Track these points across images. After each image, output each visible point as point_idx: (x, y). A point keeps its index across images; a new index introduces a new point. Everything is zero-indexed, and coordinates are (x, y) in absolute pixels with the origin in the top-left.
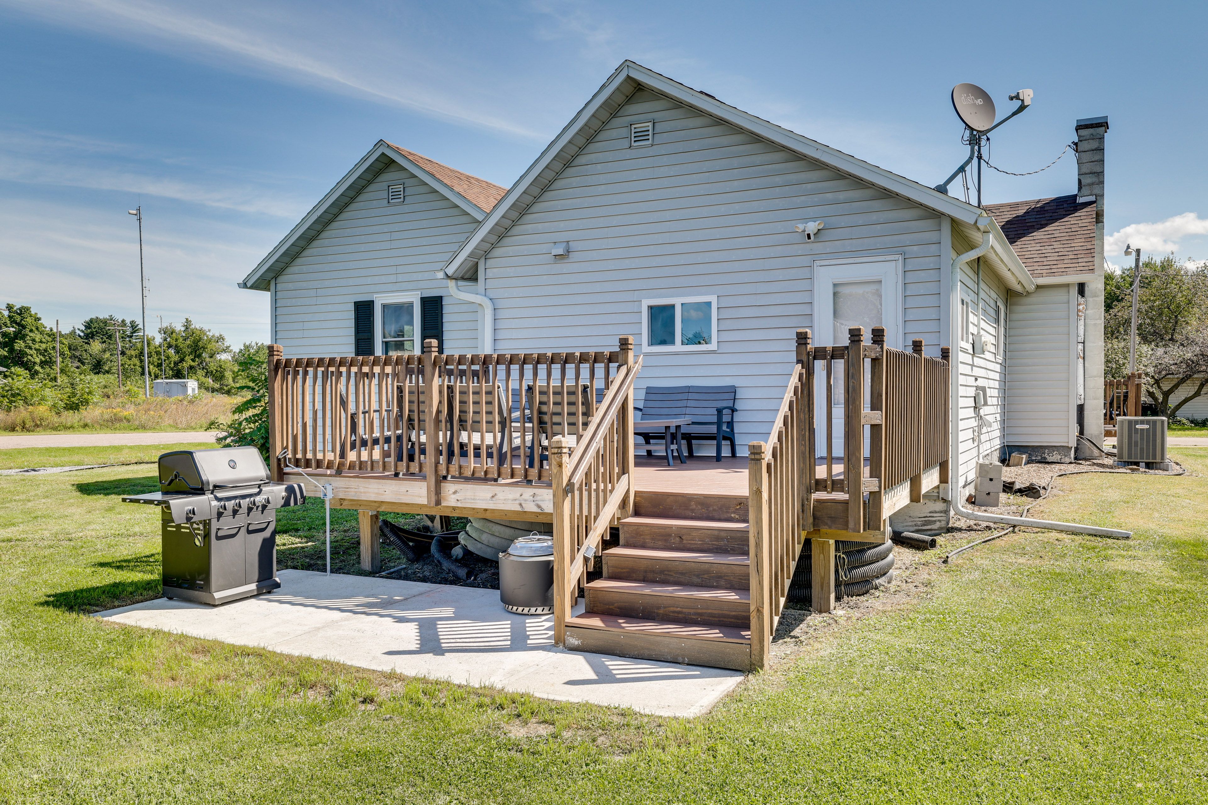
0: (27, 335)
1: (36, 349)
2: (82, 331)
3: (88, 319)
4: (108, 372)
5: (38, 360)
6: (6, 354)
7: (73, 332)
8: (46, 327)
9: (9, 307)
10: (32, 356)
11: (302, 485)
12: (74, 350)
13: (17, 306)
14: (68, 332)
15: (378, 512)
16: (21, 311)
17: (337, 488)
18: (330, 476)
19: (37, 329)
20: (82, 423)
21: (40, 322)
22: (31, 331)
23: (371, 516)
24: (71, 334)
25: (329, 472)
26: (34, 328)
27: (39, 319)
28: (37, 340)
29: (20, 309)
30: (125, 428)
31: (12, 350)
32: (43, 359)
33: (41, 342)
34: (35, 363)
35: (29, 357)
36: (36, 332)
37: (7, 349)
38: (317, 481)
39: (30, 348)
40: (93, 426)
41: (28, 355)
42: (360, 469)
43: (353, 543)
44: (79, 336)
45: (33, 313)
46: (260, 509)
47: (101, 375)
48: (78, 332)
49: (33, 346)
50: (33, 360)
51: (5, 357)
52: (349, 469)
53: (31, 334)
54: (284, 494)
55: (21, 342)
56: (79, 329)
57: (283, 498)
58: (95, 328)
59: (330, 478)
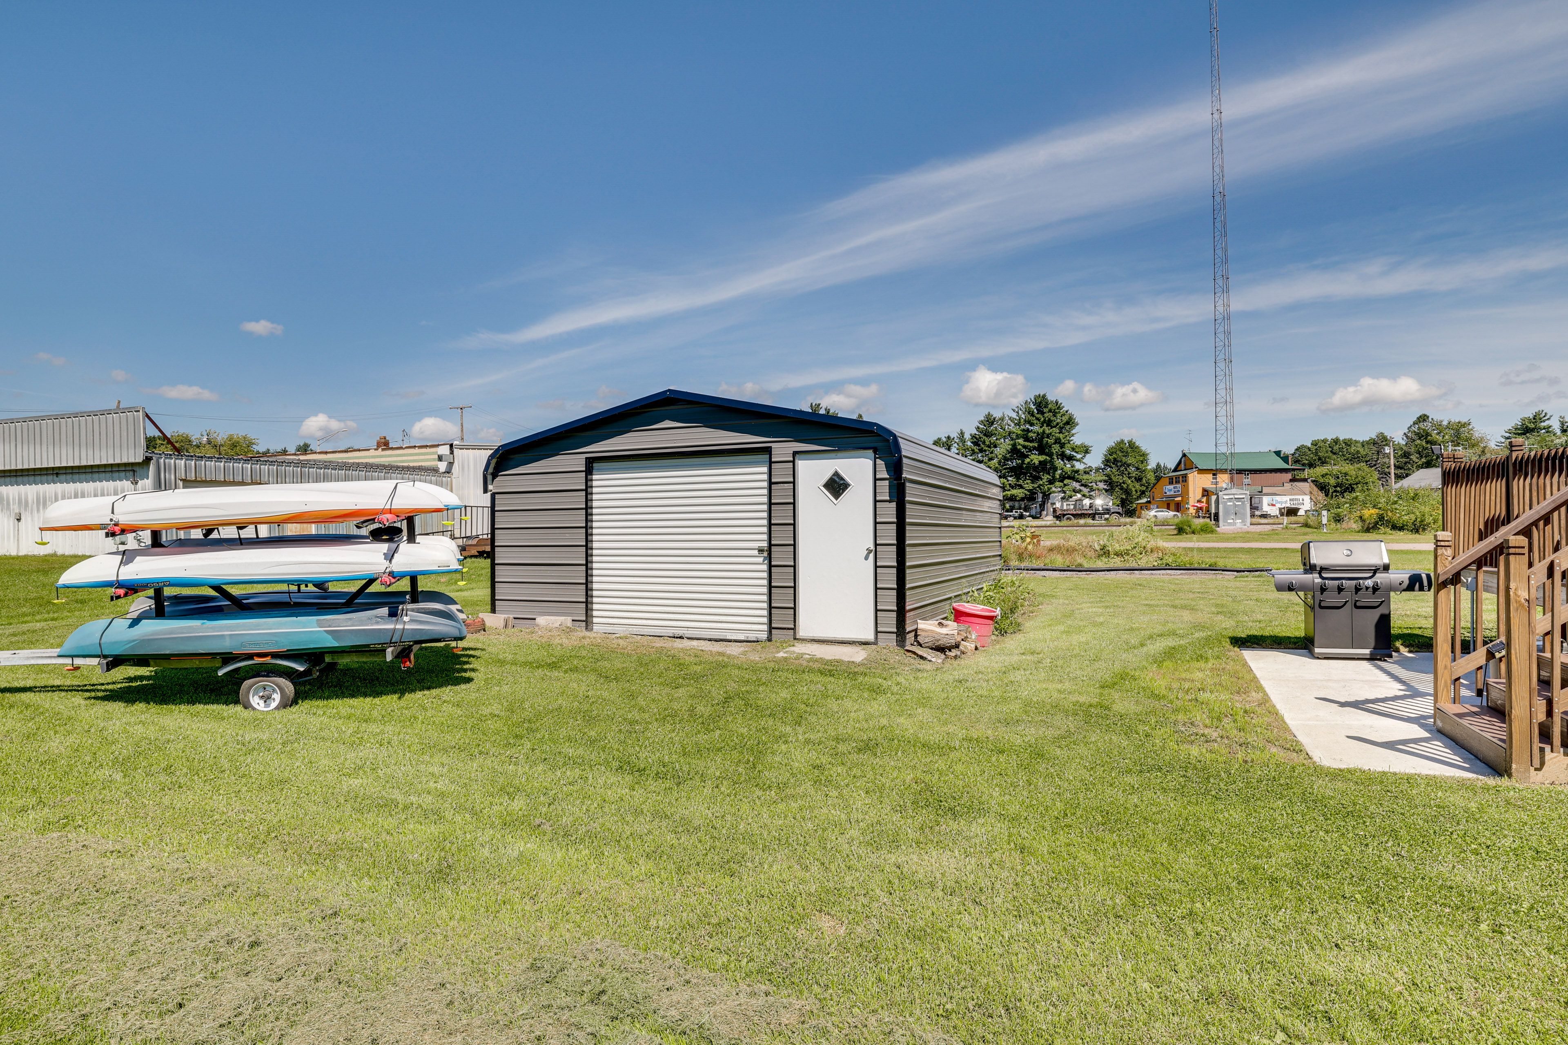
46: (1371, 590)
57: (1401, 584)
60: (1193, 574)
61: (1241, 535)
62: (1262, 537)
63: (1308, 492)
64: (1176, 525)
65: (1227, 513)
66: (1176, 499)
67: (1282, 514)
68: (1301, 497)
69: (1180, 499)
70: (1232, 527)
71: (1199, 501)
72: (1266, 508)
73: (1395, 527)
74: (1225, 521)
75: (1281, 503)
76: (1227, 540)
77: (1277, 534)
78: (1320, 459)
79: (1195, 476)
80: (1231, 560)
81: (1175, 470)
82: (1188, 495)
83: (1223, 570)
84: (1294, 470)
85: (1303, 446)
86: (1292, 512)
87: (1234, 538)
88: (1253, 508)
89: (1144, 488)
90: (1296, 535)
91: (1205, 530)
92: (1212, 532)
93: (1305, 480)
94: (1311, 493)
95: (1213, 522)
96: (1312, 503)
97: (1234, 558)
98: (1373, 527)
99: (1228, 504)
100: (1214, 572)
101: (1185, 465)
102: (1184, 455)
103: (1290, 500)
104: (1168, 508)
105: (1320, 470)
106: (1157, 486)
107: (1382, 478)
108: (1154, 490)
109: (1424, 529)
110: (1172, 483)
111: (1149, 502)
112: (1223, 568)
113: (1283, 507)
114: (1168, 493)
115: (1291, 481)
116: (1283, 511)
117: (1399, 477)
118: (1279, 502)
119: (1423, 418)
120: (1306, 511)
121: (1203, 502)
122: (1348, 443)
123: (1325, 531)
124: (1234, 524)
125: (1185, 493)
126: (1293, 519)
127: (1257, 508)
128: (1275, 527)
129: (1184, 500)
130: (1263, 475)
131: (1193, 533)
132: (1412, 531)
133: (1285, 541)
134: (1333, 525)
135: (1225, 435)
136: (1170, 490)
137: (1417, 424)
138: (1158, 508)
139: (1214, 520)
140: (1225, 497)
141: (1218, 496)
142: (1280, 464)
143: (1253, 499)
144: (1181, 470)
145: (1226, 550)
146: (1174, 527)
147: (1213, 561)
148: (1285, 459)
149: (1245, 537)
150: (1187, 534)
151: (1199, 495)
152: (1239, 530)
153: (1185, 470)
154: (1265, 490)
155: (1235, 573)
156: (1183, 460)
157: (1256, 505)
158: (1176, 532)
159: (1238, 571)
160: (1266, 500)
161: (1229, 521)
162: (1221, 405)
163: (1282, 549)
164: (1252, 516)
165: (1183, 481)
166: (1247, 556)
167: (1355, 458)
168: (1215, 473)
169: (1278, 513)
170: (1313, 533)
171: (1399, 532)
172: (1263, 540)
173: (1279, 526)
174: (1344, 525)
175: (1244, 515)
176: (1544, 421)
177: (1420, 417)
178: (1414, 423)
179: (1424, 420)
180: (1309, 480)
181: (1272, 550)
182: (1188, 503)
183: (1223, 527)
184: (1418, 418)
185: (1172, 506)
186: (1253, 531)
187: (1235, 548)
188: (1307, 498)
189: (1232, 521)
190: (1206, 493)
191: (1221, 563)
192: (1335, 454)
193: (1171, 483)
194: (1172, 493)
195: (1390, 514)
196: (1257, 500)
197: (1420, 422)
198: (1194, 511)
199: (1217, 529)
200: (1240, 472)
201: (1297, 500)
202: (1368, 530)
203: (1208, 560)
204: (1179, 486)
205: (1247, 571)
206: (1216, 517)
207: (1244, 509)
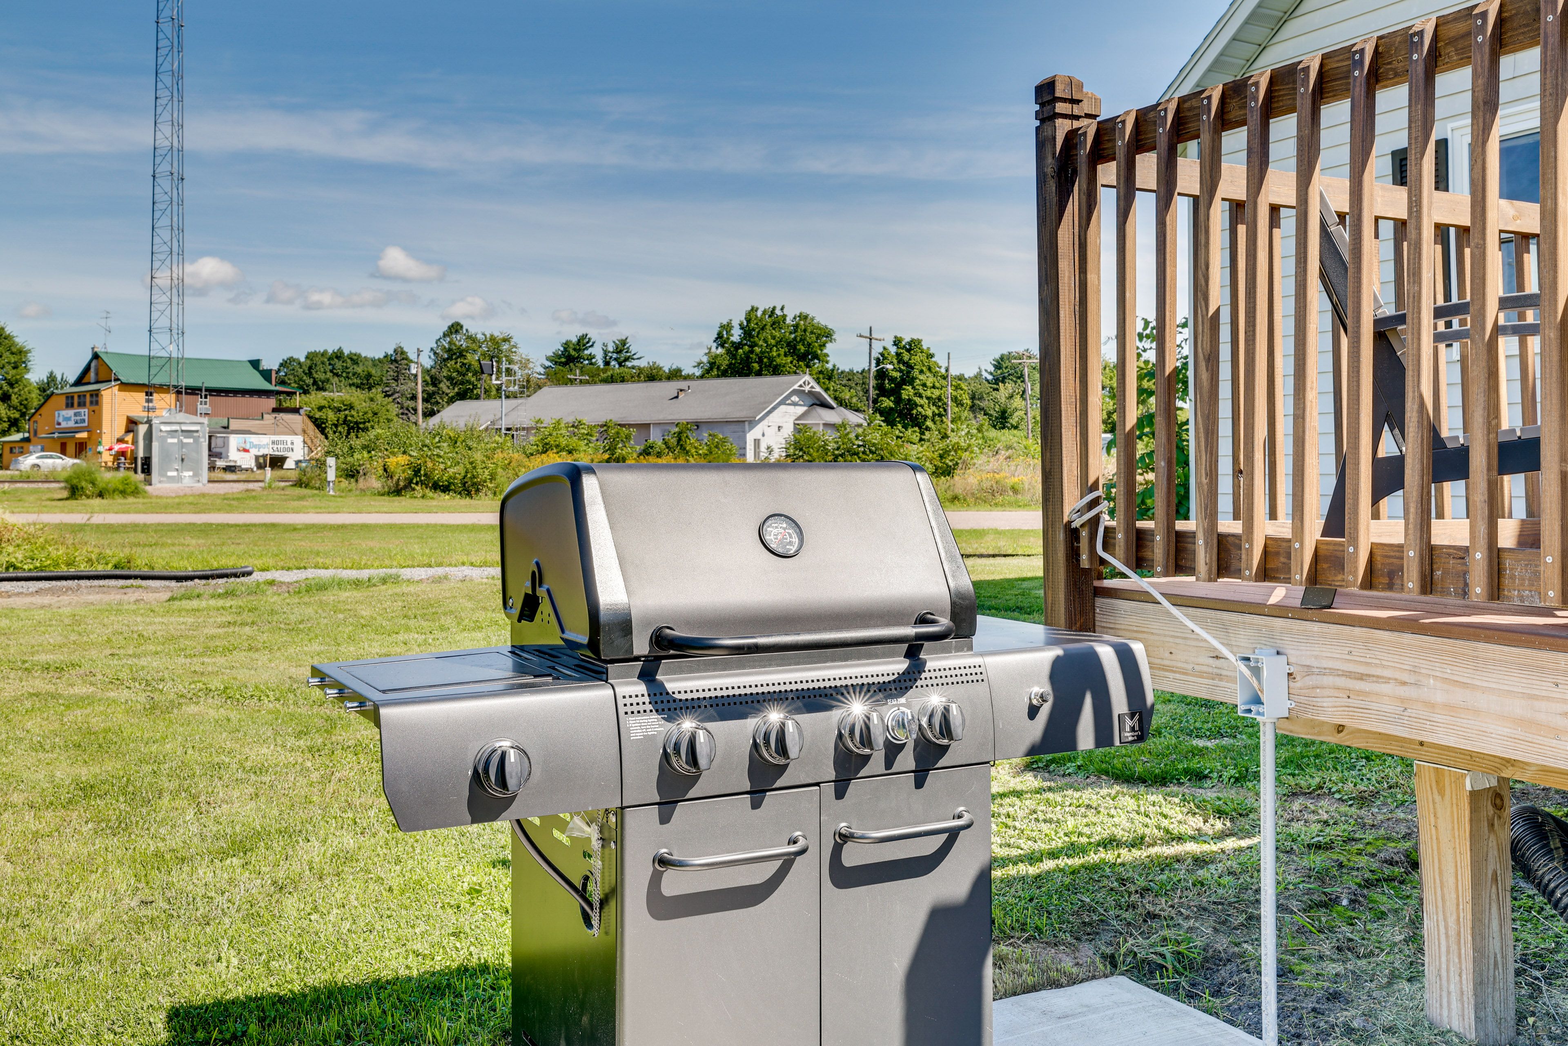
0: (916, 378)
1: (928, 398)
2: (991, 373)
3: (998, 356)
4: (1016, 428)
5: (929, 413)
6: (892, 405)
7: (978, 376)
8: (940, 367)
9: (897, 342)
10: (922, 406)
11: (1138, 648)
12: (979, 399)
13: (907, 339)
14: (972, 375)
15: (1502, 780)
16: (910, 345)
17: (1309, 670)
18: (1280, 611)
19: (929, 369)
20: (949, 494)
21: (933, 359)
22: (921, 372)
23: (1474, 795)
24: (976, 377)
25: (1278, 594)
26: (924, 369)
27: (932, 356)
28: (929, 384)
29: (910, 344)
30: (1010, 504)
31: (898, 400)
32: (937, 412)
33: (934, 387)
34: (926, 417)
35: (920, 409)
36: (928, 374)
37: (892, 398)
38: (1224, 630)
39: (921, 396)
40: (965, 500)
41: (916, 405)
42: (1428, 585)
43: (1391, 863)
44: (987, 380)
45: (925, 347)
46: (906, 760)
47: (1006, 431)
48: (985, 374)
49: (924, 394)
50: (923, 413)
51: (891, 409)
52: (1369, 582)
53: (921, 377)
54: (1041, 687)
55: (909, 388)
56: (986, 371)
57: (1033, 711)
58: (1006, 368)
59: (1279, 622)
60: (69, 589)
61: (191, 499)
62: (228, 503)
63: (299, 430)
64: (66, 481)
65: (166, 457)
66: (78, 436)
67: (261, 466)
68: (289, 438)
69: (84, 435)
70: (174, 486)
71: (120, 440)
72: (234, 456)
73: (436, 487)
74: (162, 473)
75: (259, 447)
76: (166, 508)
77: (254, 498)
78: (315, 383)
79: (113, 395)
80: (165, 552)
81: (79, 382)
82: (101, 429)
83: (144, 578)
84: (279, 393)
85: (291, 359)
86: (277, 462)
87: (178, 504)
88: (213, 454)
89: (17, 415)
90: (286, 500)
91: (125, 491)
92: (136, 492)
93: (296, 411)
94: (304, 431)
95: (141, 476)
96: (306, 449)
97: (173, 545)
98: (405, 487)
99: (170, 441)
100: (121, 582)
101: (97, 374)
102: (96, 356)
103: (273, 443)
104: (63, 450)
105: (316, 398)
106: (42, 411)
107: (403, 414)
108: (37, 417)
109: (478, 491)
110: (72, 406)
111: (27, 440)
112: (146, 571)
113: (260, 453)
114: (64, 425)
115: (275, 410)
116: (261, 460)
117: (429, 414)
118: (255, 446)
119: (455, 328)
120: (298, 462)
121: (127, 442)
122: (355, 359)
123: (332, 493)
124: (179, 479)
125: (94, 426)
126: (279, 473)
127: (219, 455)
128: (251, 486)
129: (94, 437)
130: (231, 400)
131: (101, 495)
132: (460, 493)
133: (269, 510)
134: (345, 483)
135: (168, 312)
136: (68, 419)
137: (448, 336)
138: (43, 450)
139: (143, 471)
140: (164, 428)
141: (151, 426)
142: (260, 383)
143: (213, 439)
144: (89, 383)
145: (159, 528)
146: (62, 485)
147: (121, 555)
148: (266, 375)
149: (198, 503)
150: (88, 497)
151: (120, 429)
152: (188, 491)
153: (97, 382)
154: (234, 424)
155: (173, 584)
156: (93, 365)
157: (218, 450)
158: (65, 494)
159: (179, 579)
160: (234, 441)
161: (170, 474)
162: (163, 257)
163: (265, 525)
164: (212, 468)
165: (91, 403)
166: (201, 541)
167: (366, 383)
168: (149, 390)
169: (252, 464)
170: (314, 496)
171: (443, 494)
172: (230, 510)
173: (257, 484)
174: (362, 483)
175: (198, 462)
176: (587, 349)
177: (452, 325)
178: (445, 335)
179: (457, 332)
180: (302, 411)
181: (247, 528)
182: (100, 443)
183: (159, 486)
184: (450, 328)
185: (71, 448)
186: (213, 492)
187: (177, 525)
188: (298, 440)
189: (175, 474)
190: (132, 424)
191: (141, 562)
192: (337, 375)
193: (70, 405)
194: (71, 424)
195: (430, 465)
196: (219, 442)
197: (451, 333)
198: (111, 458)
199: (148, 488)
200: (193, 391)
201: (283, 442)
202: (398, 492)
203: (116, 553)
204: (84, 411)
205: (201, 578)
206: (147, 468)
207: (198, 451)
